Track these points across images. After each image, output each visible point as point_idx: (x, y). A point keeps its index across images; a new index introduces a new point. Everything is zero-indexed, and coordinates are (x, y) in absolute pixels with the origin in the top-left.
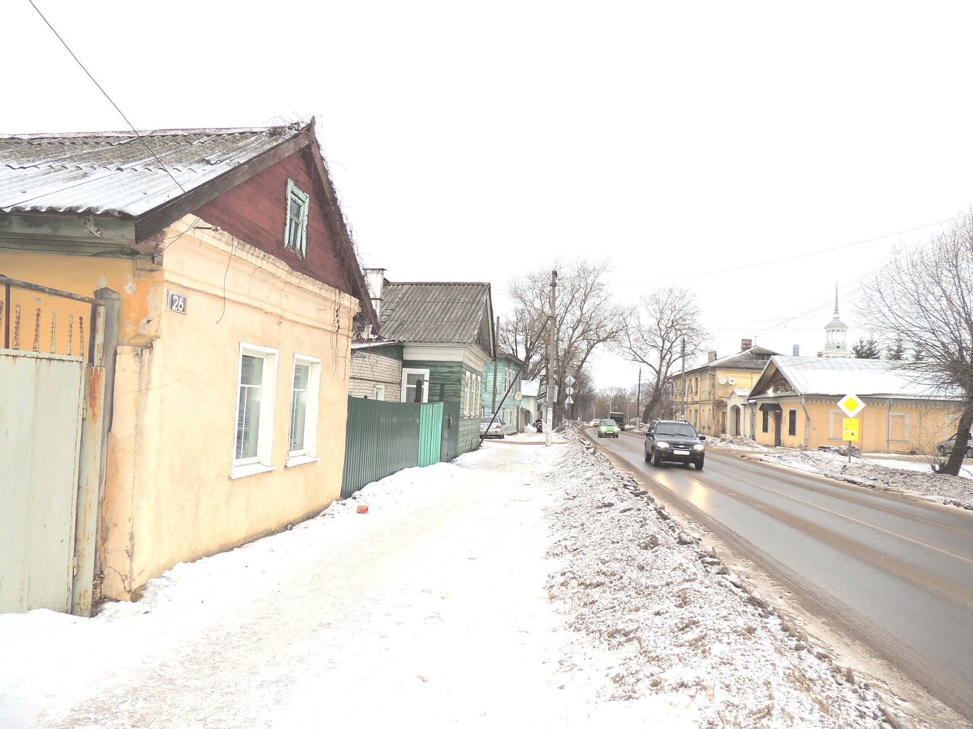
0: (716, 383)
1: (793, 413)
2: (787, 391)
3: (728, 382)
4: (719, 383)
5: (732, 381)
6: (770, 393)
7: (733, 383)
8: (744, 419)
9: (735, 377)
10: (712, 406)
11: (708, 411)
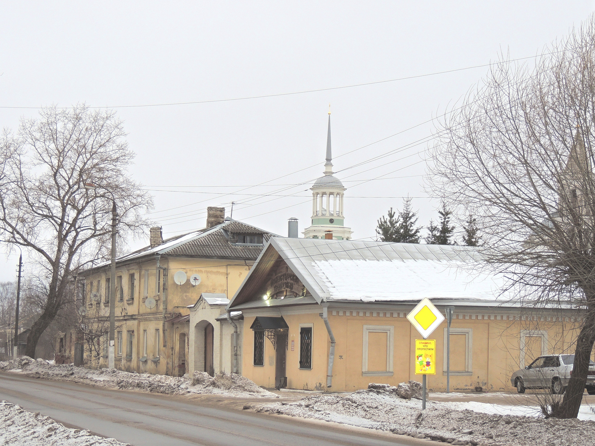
0: (170, 282)
1: (306, 333)
2: (296, 295)
3: (188, 281)
4: (175, 284)
5: (195, 279)
6: (267, 299)
7: (197, 283)
8: (221, 345)
9: (201, 271)
10: (161, 323)
11: (153, 331)
